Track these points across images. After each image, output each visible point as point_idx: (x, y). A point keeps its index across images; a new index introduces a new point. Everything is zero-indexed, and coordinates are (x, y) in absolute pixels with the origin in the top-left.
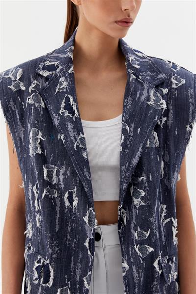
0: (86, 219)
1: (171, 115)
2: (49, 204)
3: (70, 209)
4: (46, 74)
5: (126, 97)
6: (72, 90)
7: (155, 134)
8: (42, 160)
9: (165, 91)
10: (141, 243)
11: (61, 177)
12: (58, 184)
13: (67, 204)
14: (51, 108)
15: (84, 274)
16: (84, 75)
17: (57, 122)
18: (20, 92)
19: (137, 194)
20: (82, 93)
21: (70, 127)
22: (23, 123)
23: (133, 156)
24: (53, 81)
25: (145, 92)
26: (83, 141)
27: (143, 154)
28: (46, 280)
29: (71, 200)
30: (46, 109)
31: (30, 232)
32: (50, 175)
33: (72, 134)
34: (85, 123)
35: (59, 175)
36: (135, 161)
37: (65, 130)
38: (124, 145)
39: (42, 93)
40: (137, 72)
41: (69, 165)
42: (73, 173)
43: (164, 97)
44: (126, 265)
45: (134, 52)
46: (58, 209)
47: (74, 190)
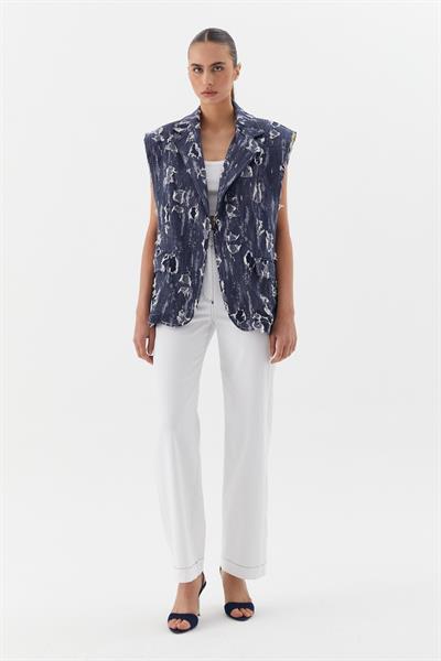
0: (204, 225)
1: (267, 158)
2: (176, 217)
3: (192, 221)
4: (180, 130)
5: (232, 143)
6: (199, 140)
7: (250, 168)
8: (173, 187)
9: (263, 140)
10: (232, 243)
11: (188, 198)
12: (184, 203)
13: (190, 217)
14: (182, 152)
15: (200, 266)
16: (208, 133)
17: (186, 161)
18: (160, 142)
19: (230, 209)
20: (207, 146)
21: (195, 163)
22: (161, 165)
23: (228, 180)
24: (185, 134)
25: (246, 141)
26: (204, 172)
27: (236, 180)
28: (173, 269)
29: (193, 214)
30: (179, 154)
31: (158, 243)
32: (178, 197)
33: (196, 168)
34: (206, 163)
35: (185, 196)
36: (229, 183)
37: (191, 166)
38: (224, 174)
39: (176, 143)
40: (242, 127)
41: (194, 189)
42: (196, 195)
43: (260, 145)
44: (219, 259)
45: (245, 114)
46: (183, 221)
47: (196, 206)
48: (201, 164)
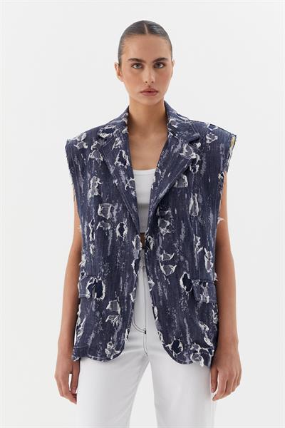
0: (134, 243)
1: (204, 165)
2: (102, 235)
3: (121, 239)
4: (105, 135)
5: (164, 150)
6: (127, 146)
7: (185, 177)
8: (98, 200)
9: (199, 145)
10: (166, 263)
11: (115, 213)
12: (112, 219)
13: (118, 234)
14: (108, 161)
15: (130, 290)
17: (112, 171)
18: (83, 150)
19: (163, 224)
21: (122, 173)
22: (84, 175)
23: (160, 191)
24: (111, 141)
25: (179, 146)
26: (133, 183)
29: (121, 230)
30: (104, 162)
31: (83, 263)
32: (104, 212)
33: (123, 179)
34: (135, 172)
35: (112, 210)
37: (118, 177)
38: (155, 184)
39: (101, 150)
41: (121, 202)
42: (124, 208)
43: (195, 151)
44: (152, 282)
45: (177, 116)
46: (110, 238)
47: (125, 222)
48: (130, 174)
